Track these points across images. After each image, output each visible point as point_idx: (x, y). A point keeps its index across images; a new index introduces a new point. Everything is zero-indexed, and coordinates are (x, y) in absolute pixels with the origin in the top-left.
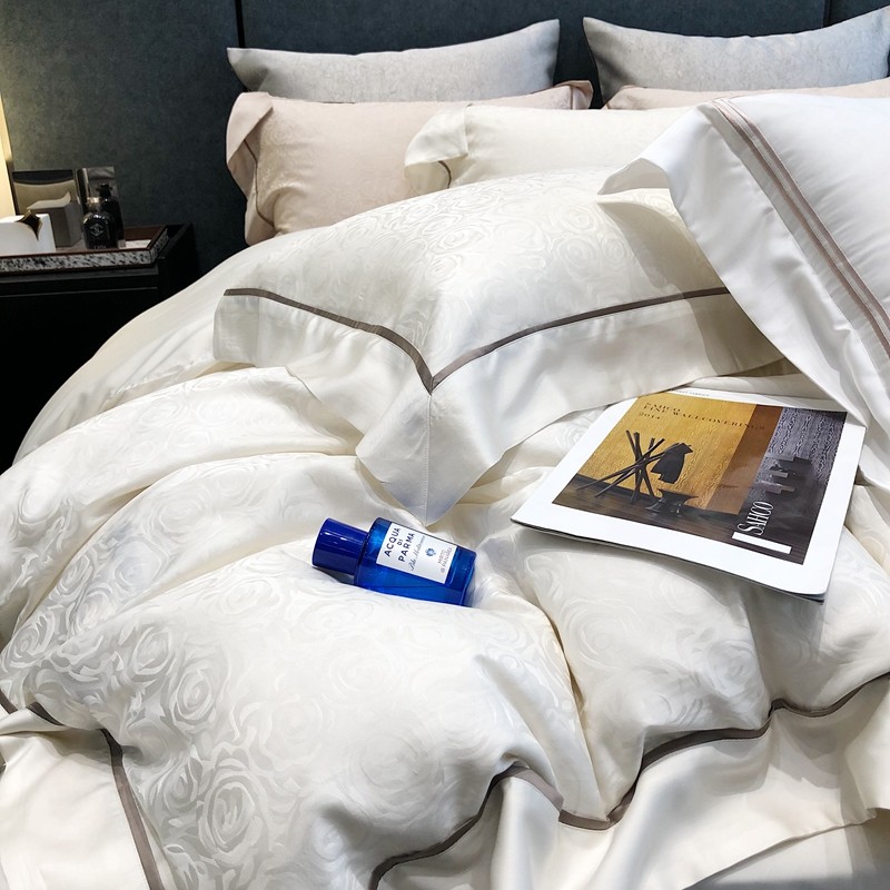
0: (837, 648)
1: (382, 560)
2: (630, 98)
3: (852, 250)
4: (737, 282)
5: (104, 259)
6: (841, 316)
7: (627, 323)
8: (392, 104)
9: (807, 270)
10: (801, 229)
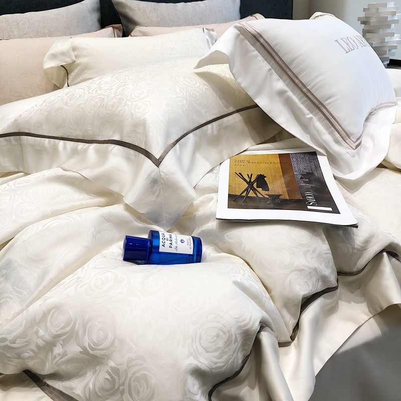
0: (362, 245)
1: (161, 249)
2: (141, 32)
3: (309, 83)
4: (263, 102)
6: (308, 112)
7: (220, 125)
8: (29, 39)
9: (290, 94)
10: (285, 76)
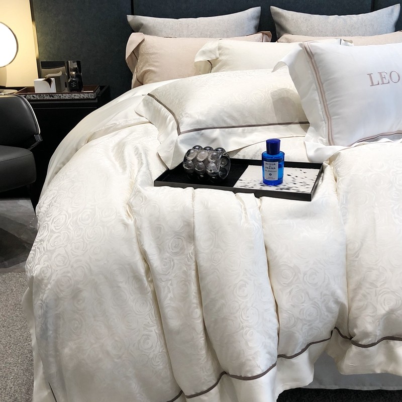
5: (76, 96)
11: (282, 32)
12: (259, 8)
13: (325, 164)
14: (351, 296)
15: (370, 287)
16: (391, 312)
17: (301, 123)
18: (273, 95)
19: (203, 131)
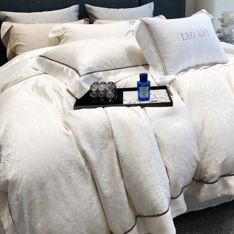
2: (98, 22)
11: (94, 19)
12: (78, 6)
13: (168, 86)
14: (201, 156)
15: (212, 149)
16: (224, 161)
17: (143, 65)
18: (126, 50)
19: (93, 74)
